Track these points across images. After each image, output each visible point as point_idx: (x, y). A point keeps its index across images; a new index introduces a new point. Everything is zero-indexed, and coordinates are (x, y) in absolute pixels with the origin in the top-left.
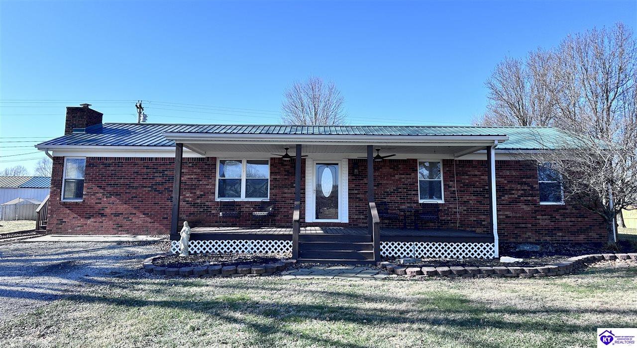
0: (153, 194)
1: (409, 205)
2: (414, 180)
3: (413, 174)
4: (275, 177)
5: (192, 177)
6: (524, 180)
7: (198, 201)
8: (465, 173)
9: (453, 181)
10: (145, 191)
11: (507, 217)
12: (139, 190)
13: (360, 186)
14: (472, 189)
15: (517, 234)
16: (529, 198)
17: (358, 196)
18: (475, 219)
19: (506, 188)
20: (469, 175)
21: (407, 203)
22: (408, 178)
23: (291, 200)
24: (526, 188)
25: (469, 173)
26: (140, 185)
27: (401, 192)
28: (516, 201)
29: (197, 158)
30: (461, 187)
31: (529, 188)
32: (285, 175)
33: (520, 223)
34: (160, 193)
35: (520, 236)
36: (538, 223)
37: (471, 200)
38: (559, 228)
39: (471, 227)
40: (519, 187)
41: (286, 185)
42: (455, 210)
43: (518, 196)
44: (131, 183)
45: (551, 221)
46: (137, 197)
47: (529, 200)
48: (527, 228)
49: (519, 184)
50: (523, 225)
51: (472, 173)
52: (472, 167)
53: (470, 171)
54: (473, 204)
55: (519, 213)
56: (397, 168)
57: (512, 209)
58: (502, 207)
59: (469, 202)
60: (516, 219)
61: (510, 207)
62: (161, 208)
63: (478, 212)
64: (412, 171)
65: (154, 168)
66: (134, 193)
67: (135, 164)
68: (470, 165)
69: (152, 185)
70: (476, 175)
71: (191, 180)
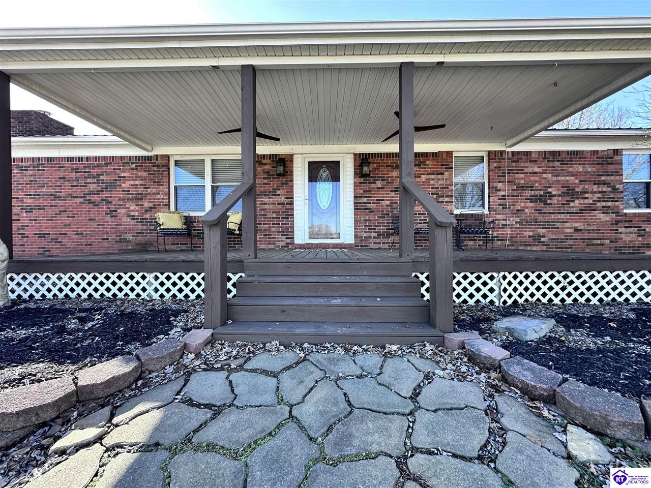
0: (87, 206)
2: (448, 182)
3: (446, 173)
5: (137, 182)
6: (603, 178)
7: (147, 216)
8: (521, 171)
9: (503, 182)
10: (76, 203)
11: (576, 230)
12: (69, 202)
13: (371, 191)
14: (528, 193)
16: (609, 204)
17: (368, 206)
18: (531, 234)
19: (577, 190)
20: (525, 173)
22: (439, 179)
23: (273, 213)
24: (605, 189)
25: (525, 170)
26: (69, 194)
28: (591, 208)
29: (142, 157)
30: (513, 190)
31: (609, 189)
33: (594, 239)
34: (96, 206)
36: (620, 239)
37: (527, 208)
38: (649, 244)
39: (524, 245)
40: (595, 188)
42: (504, 222)
43: (594, 201)
44: (57, 192)
45: (638, 236)
46: (66, 211)
47: (609, 207)
48: (602, 245)
49: (595, 184)
50: (599, 242)
51: (531, 170)
52: (530, 161)
53: (527, 167)
54: (530, 213)
55: (594, 225)
56: (424, 165)
57: (584, 219)
58: (570, 216)
59: (524, 211)
60: (589, 233)
61: (581, 216)
62: (98, 225)
63: (535, 225)
64: (446, 168)
65: (85, 172)
66: (62, 206)
67: (61, 167)
68: (527, 159)
69: (84, 194)
70: (536, 173)
71: (136, 188)
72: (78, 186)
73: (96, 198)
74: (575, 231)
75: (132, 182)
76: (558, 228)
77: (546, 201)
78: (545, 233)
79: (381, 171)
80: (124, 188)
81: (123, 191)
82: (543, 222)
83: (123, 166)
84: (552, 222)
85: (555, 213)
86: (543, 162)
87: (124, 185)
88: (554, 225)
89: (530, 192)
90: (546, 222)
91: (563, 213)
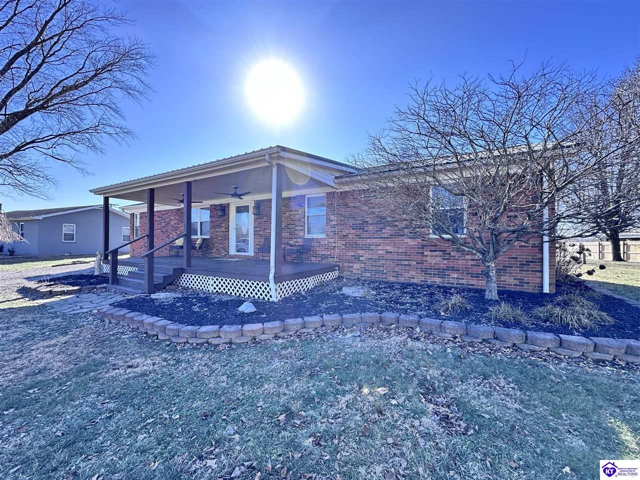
2: (301, 217)
3: (300, 210)
4: (212, 219)
8: (346, 206)
11: (388, 252)
13: (261, 225)
15: (398, 272)
16: (416, 230)
18: (353, 254)
20: (349, 207)
21: (295, 238)
22: (296, 215)
25: (349, 205)
28: (400, 234)
30: (341, 221)
32: (217, 218)
33: (402, 260)
35: (402, 275)
36: (426, 261)
37: (350, 234)
38: (454, 267)
39: (348, 262)
41: (218, 225)
42: (334, 245)
45: (443, 259)
47: (416, 232)
48: (410, 265)
50: (406, 263)
54: (352, 238)
55: (402, 248)
57: (394, 243)
58: (382, 240)
59: (348, 236)
60: (398, 255)
61: (391, 241)
63: (356, 247)
64: (300, 207)
74: (386, 252)
76: (373, 250)
77: (364, 229)
78: (363, 254)
79: (266, 211)
80: (172, 224)
82: (362, 245)
84: (368, 245)
85: (370, 238)
88: (370, 247)
90: (364, 245)
91: (377, 238)
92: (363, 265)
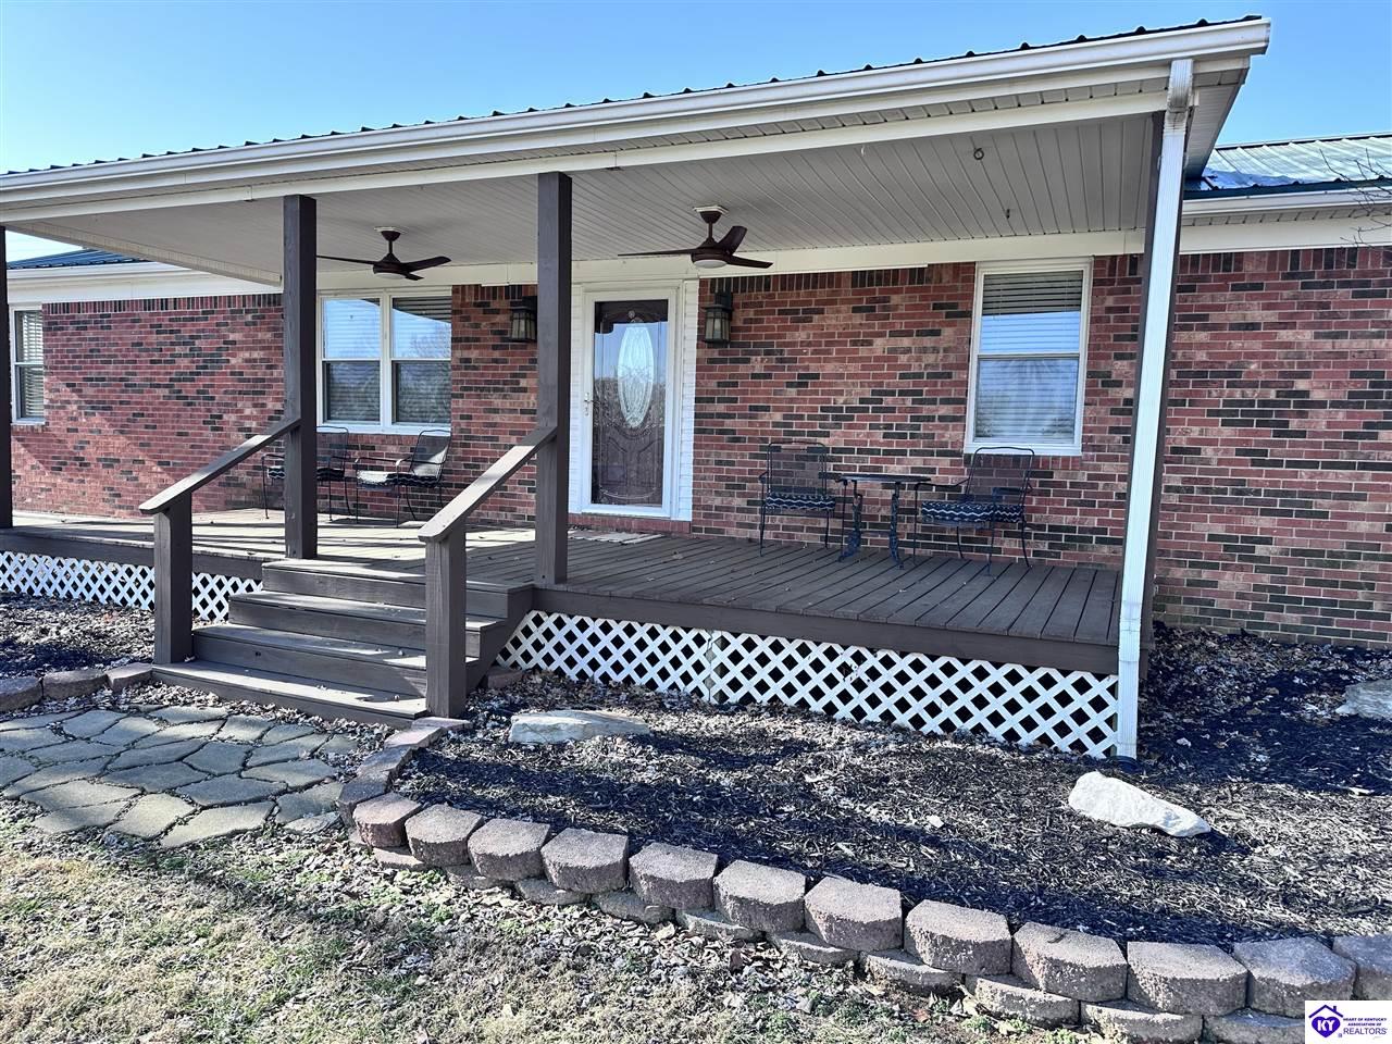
0: (175, 405)
1: (918, 462)
2: (952, 359)
3: (947, 332)
4: (466, 354)
5: (256, 355)
8: (1201, 320)
9: (1130, 358)
10: (158, 397)
12: (147, 396)
13: (735, 384)
14: (1220, 394)
17: (728, 424)
18: (1220, 530)
20: (1215, 327)
21: (914, 453)
22: (924, 350)
25: (1216, 318)
26: (147, 379)
27: (892, 410)
32: (495, 348)
34: (189, 404)
37: (1212, 442)
39: (1192, 565)
41: (498, 382)
44: (130, 374)
46: (143, 415)
51: (1234, 316)
52: (1235, 288)
53: (1222, 308)
54: (1220, 462)
56: (884, 308)
58: (1376, 477)
59: (1199, 451)
62: (192, 447)
63: (1237, 501)
64: (948, 316)
65: (172, 332)
66: (137, 403)
67: (134, 321)
68: (1225, 279)
69: (171, 380)
70: (1254, 326)
71: (253, 367)
72: (160, 362)
73: (189, 389)
75: (247, 355)
76: (1324, 515)
77: (1286, 424)
78: (1270, 531)
79: (766, 328)
80: (234, 367)
81: (232, 374)
82: (1268, 493)
83: (233, 318)
84: (1303, 494)
85: (1315, 465)
86: (1285, 287)
87: (233, 361)
88: (1307, 504)
89: (1227, 390)
90: (1277, 494)
91: (1349, 466)
92: (1266, 579)
